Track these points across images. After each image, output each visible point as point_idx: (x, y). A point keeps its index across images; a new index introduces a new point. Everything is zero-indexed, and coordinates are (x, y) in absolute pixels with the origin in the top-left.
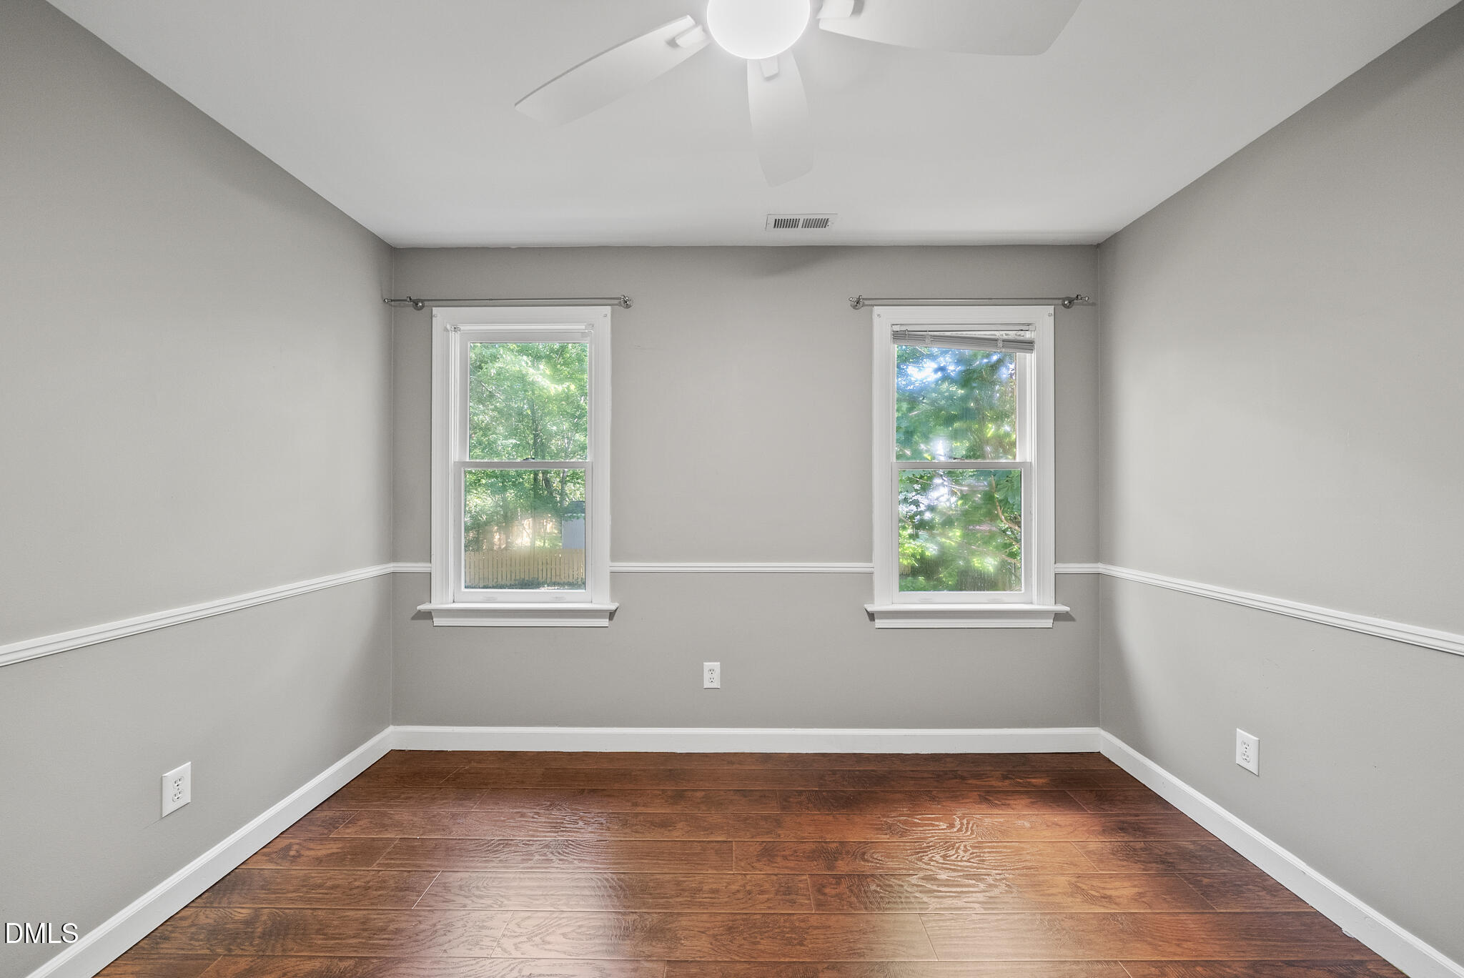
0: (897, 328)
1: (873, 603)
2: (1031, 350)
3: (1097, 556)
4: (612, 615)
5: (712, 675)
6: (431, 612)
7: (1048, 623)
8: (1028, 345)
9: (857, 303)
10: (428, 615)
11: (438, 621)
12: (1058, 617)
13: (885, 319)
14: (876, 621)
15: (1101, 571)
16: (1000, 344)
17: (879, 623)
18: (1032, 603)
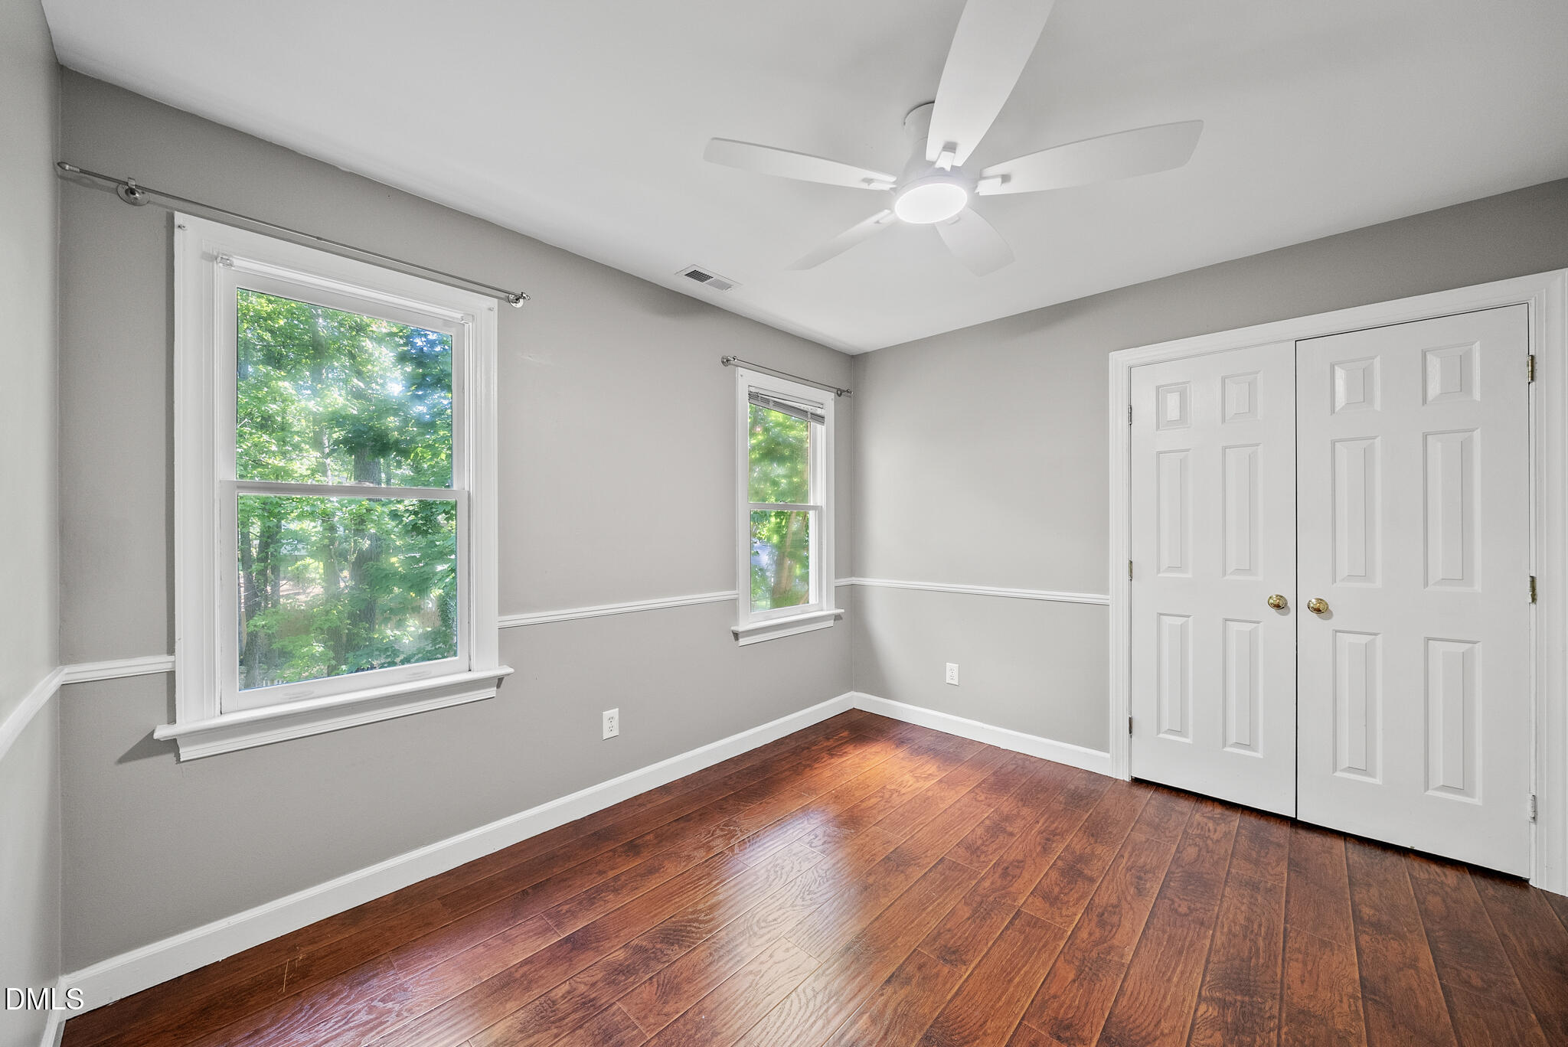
0: (753, 390)
1: (738, 625)
2: (823, 423)
3: (852, 574)
4: (500, 681)
5: (611, 722)
6: (175, 740)
7: (831, 623)
8: (820, 419)
9: (726, 362)
10: (171, 745)
11: (186, 753)
12: (837, 617)
13: (747, 380)
14: (740, 640)
15: (854, 582)
16: (809, 416)
17: (742, 641)
18: (822, 610)
